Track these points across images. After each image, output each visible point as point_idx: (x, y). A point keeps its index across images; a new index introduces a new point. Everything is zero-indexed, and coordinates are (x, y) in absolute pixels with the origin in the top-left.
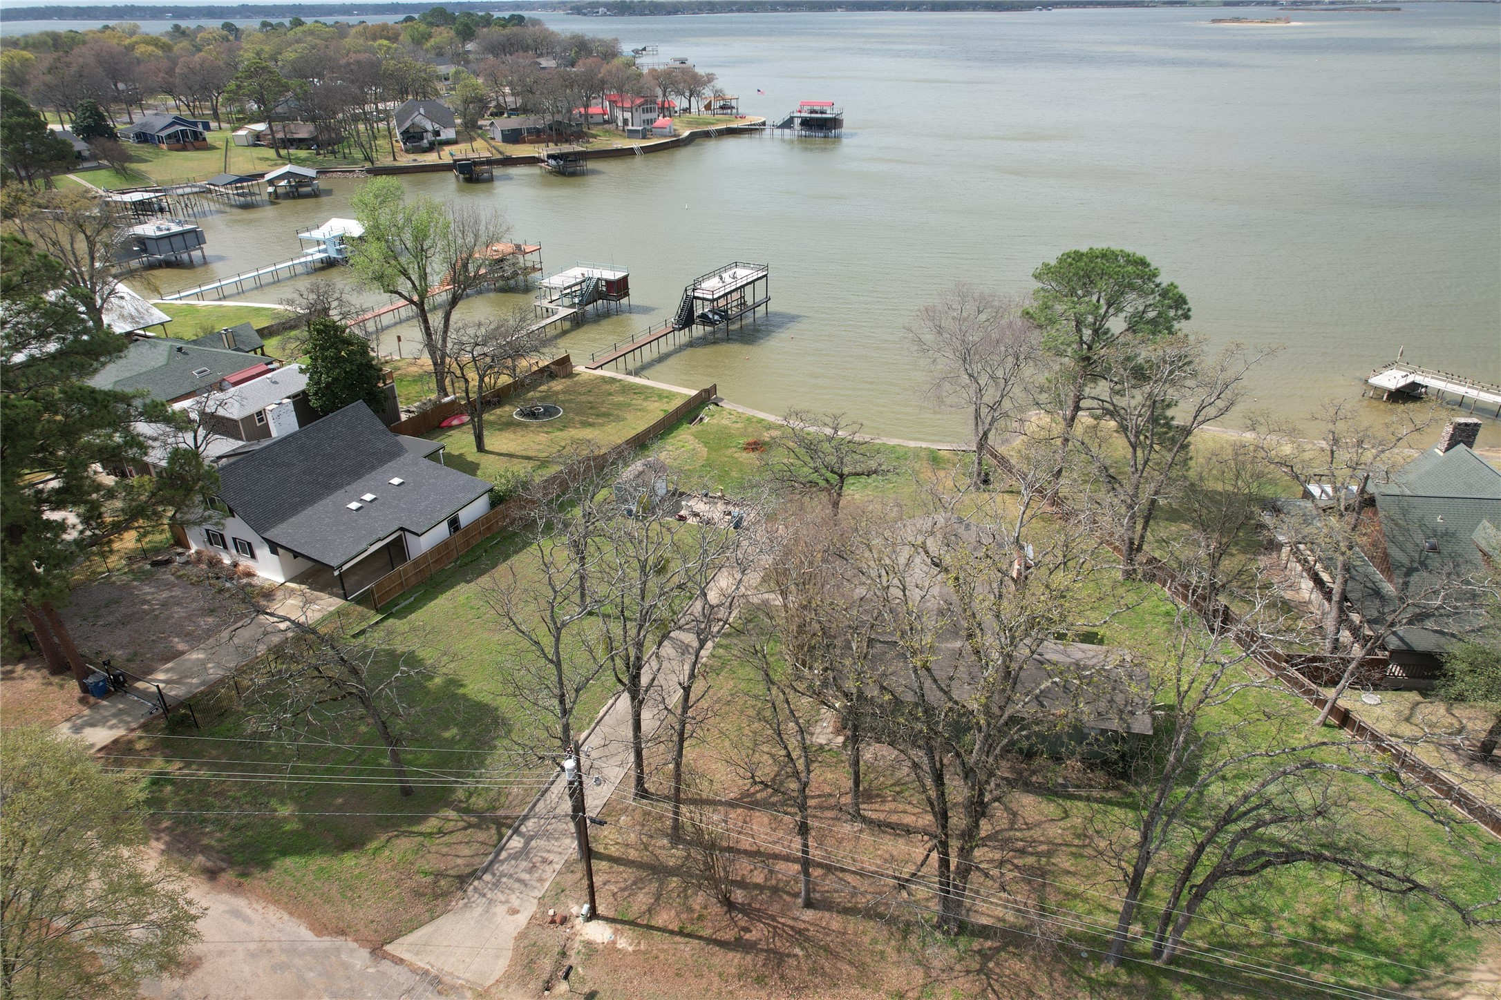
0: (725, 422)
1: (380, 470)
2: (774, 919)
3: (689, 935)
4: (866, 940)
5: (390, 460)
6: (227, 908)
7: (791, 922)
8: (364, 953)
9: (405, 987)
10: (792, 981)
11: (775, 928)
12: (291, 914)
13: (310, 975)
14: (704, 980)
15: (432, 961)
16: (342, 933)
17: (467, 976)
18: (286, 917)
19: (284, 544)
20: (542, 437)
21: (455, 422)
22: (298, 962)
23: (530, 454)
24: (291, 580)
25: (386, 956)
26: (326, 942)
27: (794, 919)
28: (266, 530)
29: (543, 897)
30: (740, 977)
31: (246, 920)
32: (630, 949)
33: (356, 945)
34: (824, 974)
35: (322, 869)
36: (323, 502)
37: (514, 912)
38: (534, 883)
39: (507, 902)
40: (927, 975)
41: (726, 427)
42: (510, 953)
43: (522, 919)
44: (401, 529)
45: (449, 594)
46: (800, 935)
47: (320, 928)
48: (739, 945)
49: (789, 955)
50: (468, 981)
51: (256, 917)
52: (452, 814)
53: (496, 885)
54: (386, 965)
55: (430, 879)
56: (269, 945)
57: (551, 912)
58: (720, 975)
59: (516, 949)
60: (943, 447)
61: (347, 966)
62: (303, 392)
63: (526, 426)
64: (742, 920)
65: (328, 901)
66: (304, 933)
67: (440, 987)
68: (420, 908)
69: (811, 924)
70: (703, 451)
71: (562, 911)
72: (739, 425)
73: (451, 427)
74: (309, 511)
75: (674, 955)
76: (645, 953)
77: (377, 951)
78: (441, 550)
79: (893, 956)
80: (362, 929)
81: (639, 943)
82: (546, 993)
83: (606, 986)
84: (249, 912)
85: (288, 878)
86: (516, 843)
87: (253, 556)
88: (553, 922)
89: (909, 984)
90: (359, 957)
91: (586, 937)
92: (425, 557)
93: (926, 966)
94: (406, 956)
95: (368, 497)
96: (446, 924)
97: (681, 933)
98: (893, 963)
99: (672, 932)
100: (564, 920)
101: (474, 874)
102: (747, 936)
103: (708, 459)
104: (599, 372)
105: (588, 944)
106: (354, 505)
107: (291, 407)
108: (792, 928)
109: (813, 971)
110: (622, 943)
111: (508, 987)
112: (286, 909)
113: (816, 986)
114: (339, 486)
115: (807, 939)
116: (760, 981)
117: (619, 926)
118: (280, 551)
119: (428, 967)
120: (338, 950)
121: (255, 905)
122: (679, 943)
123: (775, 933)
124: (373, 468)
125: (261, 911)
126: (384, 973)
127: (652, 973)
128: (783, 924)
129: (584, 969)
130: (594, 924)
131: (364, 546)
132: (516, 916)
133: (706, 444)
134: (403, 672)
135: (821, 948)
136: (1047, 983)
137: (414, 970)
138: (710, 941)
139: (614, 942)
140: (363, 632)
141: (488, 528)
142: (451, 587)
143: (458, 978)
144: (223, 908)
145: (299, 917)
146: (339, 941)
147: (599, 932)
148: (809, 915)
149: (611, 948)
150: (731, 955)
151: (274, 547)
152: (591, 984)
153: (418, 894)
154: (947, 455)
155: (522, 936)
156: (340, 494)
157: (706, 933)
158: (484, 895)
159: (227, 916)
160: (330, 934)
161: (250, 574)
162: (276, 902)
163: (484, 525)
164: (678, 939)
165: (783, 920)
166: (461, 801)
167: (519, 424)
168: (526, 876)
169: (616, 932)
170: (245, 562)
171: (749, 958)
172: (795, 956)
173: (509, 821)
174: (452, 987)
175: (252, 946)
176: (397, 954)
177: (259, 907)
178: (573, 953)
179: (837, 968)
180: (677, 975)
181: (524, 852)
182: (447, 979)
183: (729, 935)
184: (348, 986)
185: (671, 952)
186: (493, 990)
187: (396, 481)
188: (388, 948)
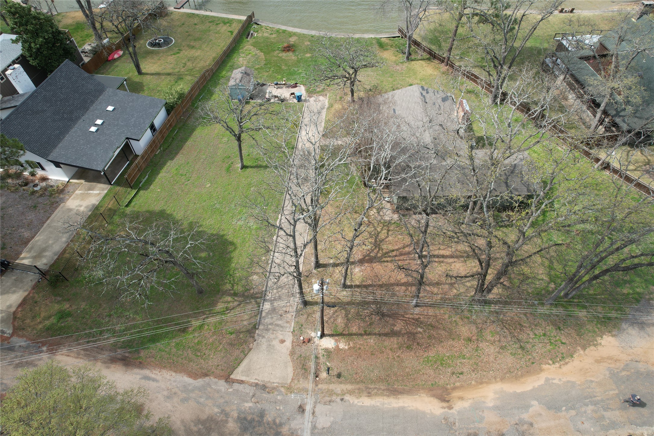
0: (266, 35)
1: (97, 103)
2: (404, 317)
3: (370, 334)
4: (446, 316)
5: (100, 95)
6: (141, 377)
7: (411, 316)
8: (222, 382)
9: (251, 394)
10: (422, 345)
11: (405, 321)
12: (175, 372)
13: (202, 400)
14: (385, 354)
15: (257, 377)
16: (206, 375)
17: (277, 380)
18: (174, 374)
19: (63, 162)
20: (171, 59)
21: (116, 56)
22: (193, 395)
23: (169, 71)
24: (72, 178)
25: (234, 381)
26: (200, 382)
27: (411, 314)
28: (48, 155)
29: (294, 331)
30: (400, 348)
31: (154, 380)
32: (346, 347)
33: (216, 380)
34: (435, 338)
35: (177, 344)
36: (73, 130)
37: (282, 341)
38: (285, 325)
39: (276, 337)
40: (477, 328)
41: (268, 38)
42: (291, 364)
43: (288, 343)
44: (127, 138)
45: (165, 168)
46: (417, 322)
47: (195, 376)
48: (393, 334)
49: (417, 333)
50: (279, 383)
51: (158, 377)
52: (229, 299)
53: (267, 330)
54: (236, 386)
55: (233, 336)
56: (173, 390)
57: (302, 338)
58: (391, 349)
59: (293, 361)
60: (383, 36)
61: (218, 391)
62: (22, 55)
63: (157, 53)
64: (391, 321)
65: (190, 360)
66: (187, 380)
67: (267, 390)
68: (237, 353)
69: (421, 315)
70: (262, 55)
71: (306, 336)
72: (274, 36)
73: (115, 60)
74: (67, 138)
75: (367, 345)
76: (354, 348)
77: (228, 379)
78: (152, 146)
79: (460, 323)
80: (215, 370)
81: (349, 344)
82: (317, 379)
83: (343, 369)
84: (153, 376)
85: (163, 353)
86: (267, 306)
87: (43, 169)
88: (304, 342)
89: (471, 333)
90: (222, 385)
91: (324, 347)
92: (146, 152)
93: (475, 323)
94: (243, 378)
95: (99, 122)
96: (252, 356)
97: (366, 334)
98: (462, 325)
99: (361, 335)
100: (309, 340)
101: (255, 327)
102: (395, 328)
103: (266, 60)
104: (182, 10)
105: (326, 350)
106: (93, 129)
107: (22, 69)
108: (413, 319)
109: (430, 337)
110: (342, 346)
111: (299, 381)
112: (171, 370)
113: (434, 344)
114: (78, 118)
115: (421, 323)
116: (409, 347)
117: (337, 338)
118: (62, 166)
119: (257, 381)
120: (209, 385)
121: (154, 372)
122: (367, 339)
123: (407, 323)
124: (92, 102)
125: (159, 373)
126: (237, 390)
127: (361, 356)
128: (409, 318)
129: (329, 363)
130: (324, 339)
131: (111, 154)
132: (285, 343)
133: (261, 50)
134: (191, 244)
135: (429, 325)
136: (526, 319)
137: (251, 385)
138: (380, 335)
139: (338, 346)
140: (130, 202)
141: (170, 125)
142: (164, 164)
143: (274, 383)
144: (138, 377)
145: (180, 372)
146: (207, 379)
147: (328, 343)
148: (417, 310)
149: (337, 349)
150: (392, 339)
151: (57, 165)
152: (336, 369)
153: (231, 345)
154: (387, 41)
155: (292, 353)
156: (80, 123)
157: (377, 331)
158: (264, 337)
159: (143, 381)
160: (200, 377)
161: (44, 179)
162: (165, 367)
163: (167, 125)
164: (365, 337)
165: (407, 316)
166: (230, 290)
167: (152, 52)
168: (280, 322)
169: (336, 341)
170: (40, 173)
171: (400, 339)
172: (420, 332)
173: (259, 295)
174: (274, 388)
175: (165, 393)
176: (238, 378)
177: (157, 372)
178: (320, 356)
179: (439, 334)
180: (372, 354)
181: (273, 310)
182: (268, 385)
183: (387, 330)
184: (223, 401)
185: (365, 344)
186: (293, 385)
187: (110, 108)
188: (232, 377)
